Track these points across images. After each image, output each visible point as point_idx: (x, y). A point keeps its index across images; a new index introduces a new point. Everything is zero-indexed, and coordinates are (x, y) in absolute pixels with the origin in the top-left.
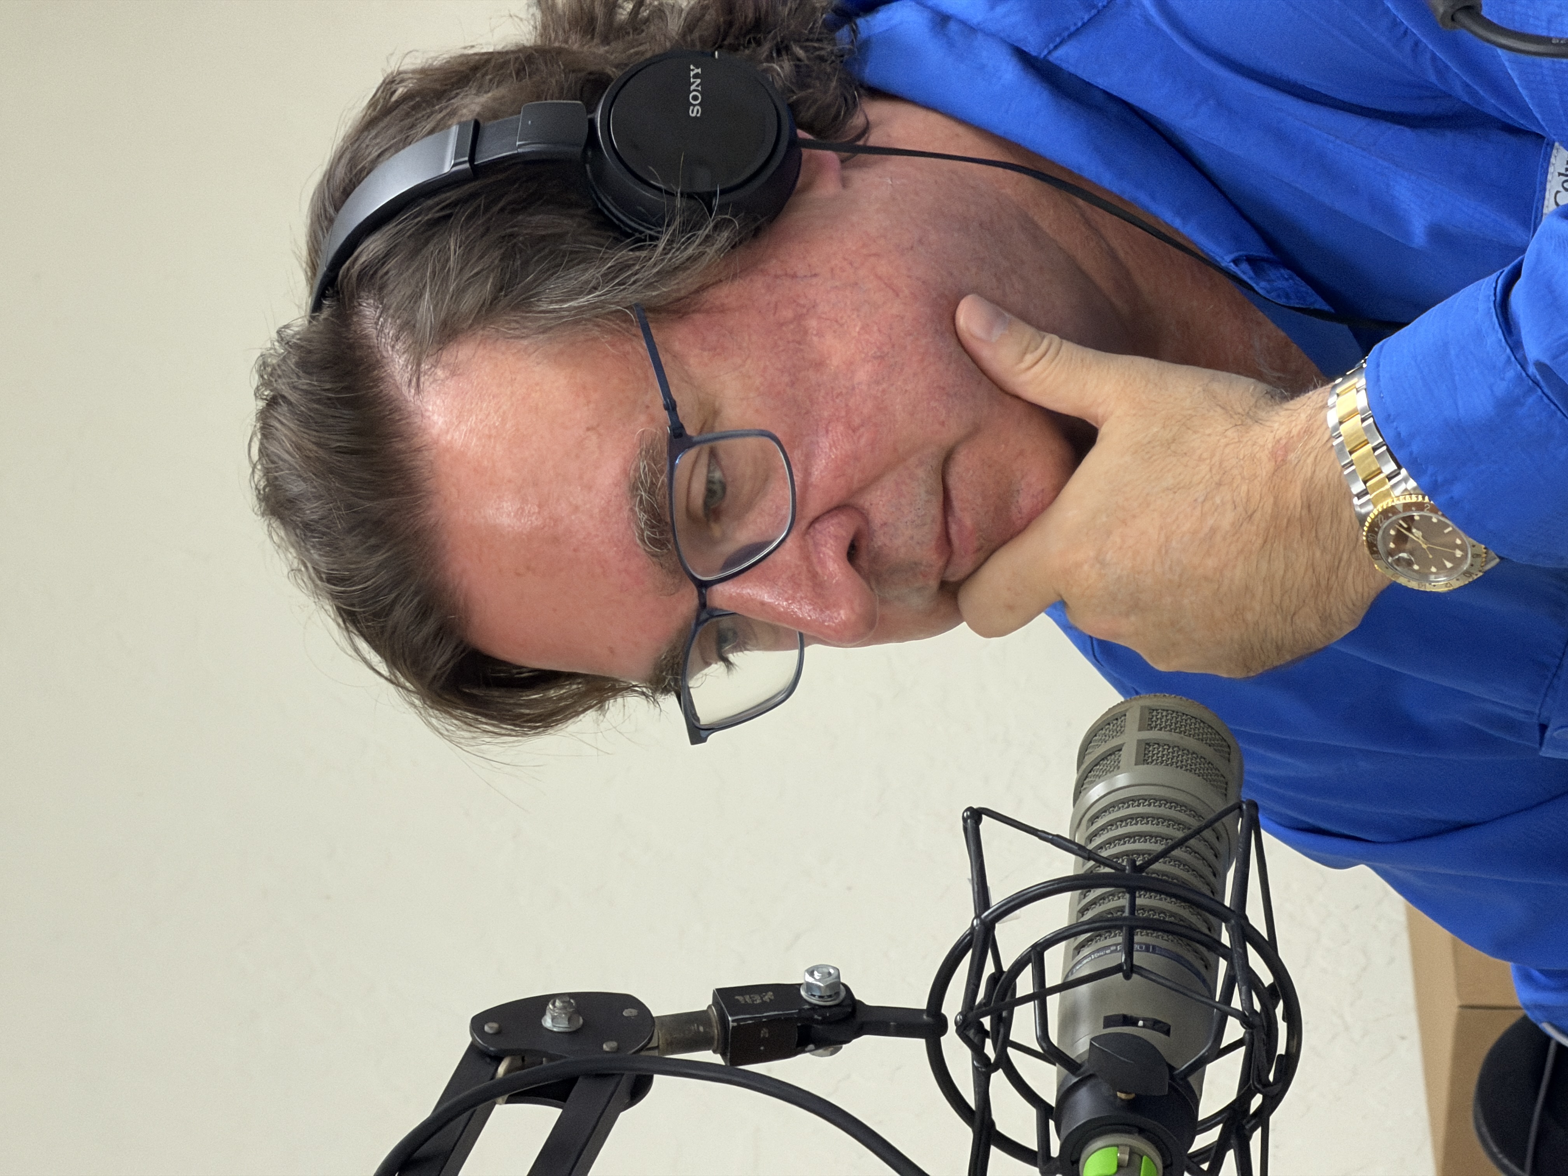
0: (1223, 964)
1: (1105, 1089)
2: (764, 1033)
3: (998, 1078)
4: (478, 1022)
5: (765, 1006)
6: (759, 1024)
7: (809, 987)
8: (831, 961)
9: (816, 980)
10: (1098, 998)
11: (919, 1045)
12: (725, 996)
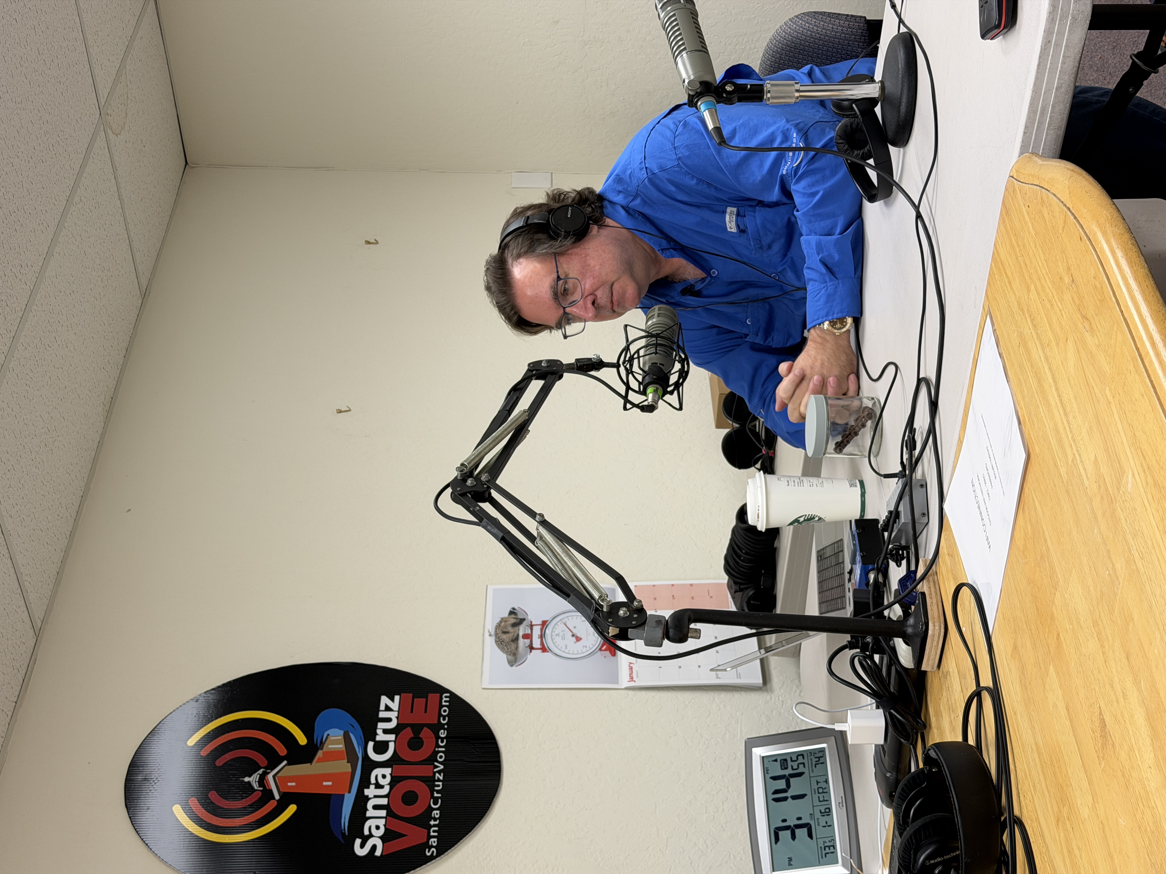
0: (674, 353)
1: (652, 376)
2: (585, 367)
3: (630, 375)
4: (529, 365)
5: (585, 362)
6: (584, 365)
7: (594, 358)
8: (598, 353)
9: (595, 357)
10: (650, 359)
11: (615, 370)
12: (577, 360)
